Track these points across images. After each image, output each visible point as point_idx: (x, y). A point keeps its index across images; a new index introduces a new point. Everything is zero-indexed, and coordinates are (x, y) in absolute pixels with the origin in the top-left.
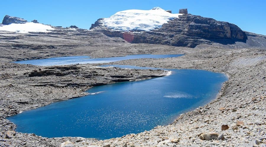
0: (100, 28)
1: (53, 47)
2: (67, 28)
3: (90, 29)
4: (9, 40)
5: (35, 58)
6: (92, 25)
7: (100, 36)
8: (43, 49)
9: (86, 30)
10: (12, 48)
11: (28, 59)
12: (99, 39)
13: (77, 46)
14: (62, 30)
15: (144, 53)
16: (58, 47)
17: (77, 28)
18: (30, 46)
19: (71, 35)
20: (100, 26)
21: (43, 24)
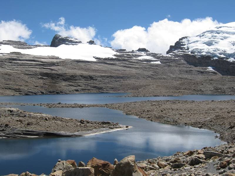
0: (182, 51)
1: (91, 78)
2: (133, 52)
3: (168, 53)
4: (44, 67)
5: (54, 92)
6: (171, 47)
7: (180, 64)
8: (77, 80)
9: (160, 54)
10: (39, 78)
11: (43, 93)
12: (177, 69)
13: (128, 78)
14: (126, 54)
15: (224, 92)
16: (99, 79)
17: (147, 51)
18: (61, 76)
19: (134, 62)
20: (182, 49)
21: (102, 46)
